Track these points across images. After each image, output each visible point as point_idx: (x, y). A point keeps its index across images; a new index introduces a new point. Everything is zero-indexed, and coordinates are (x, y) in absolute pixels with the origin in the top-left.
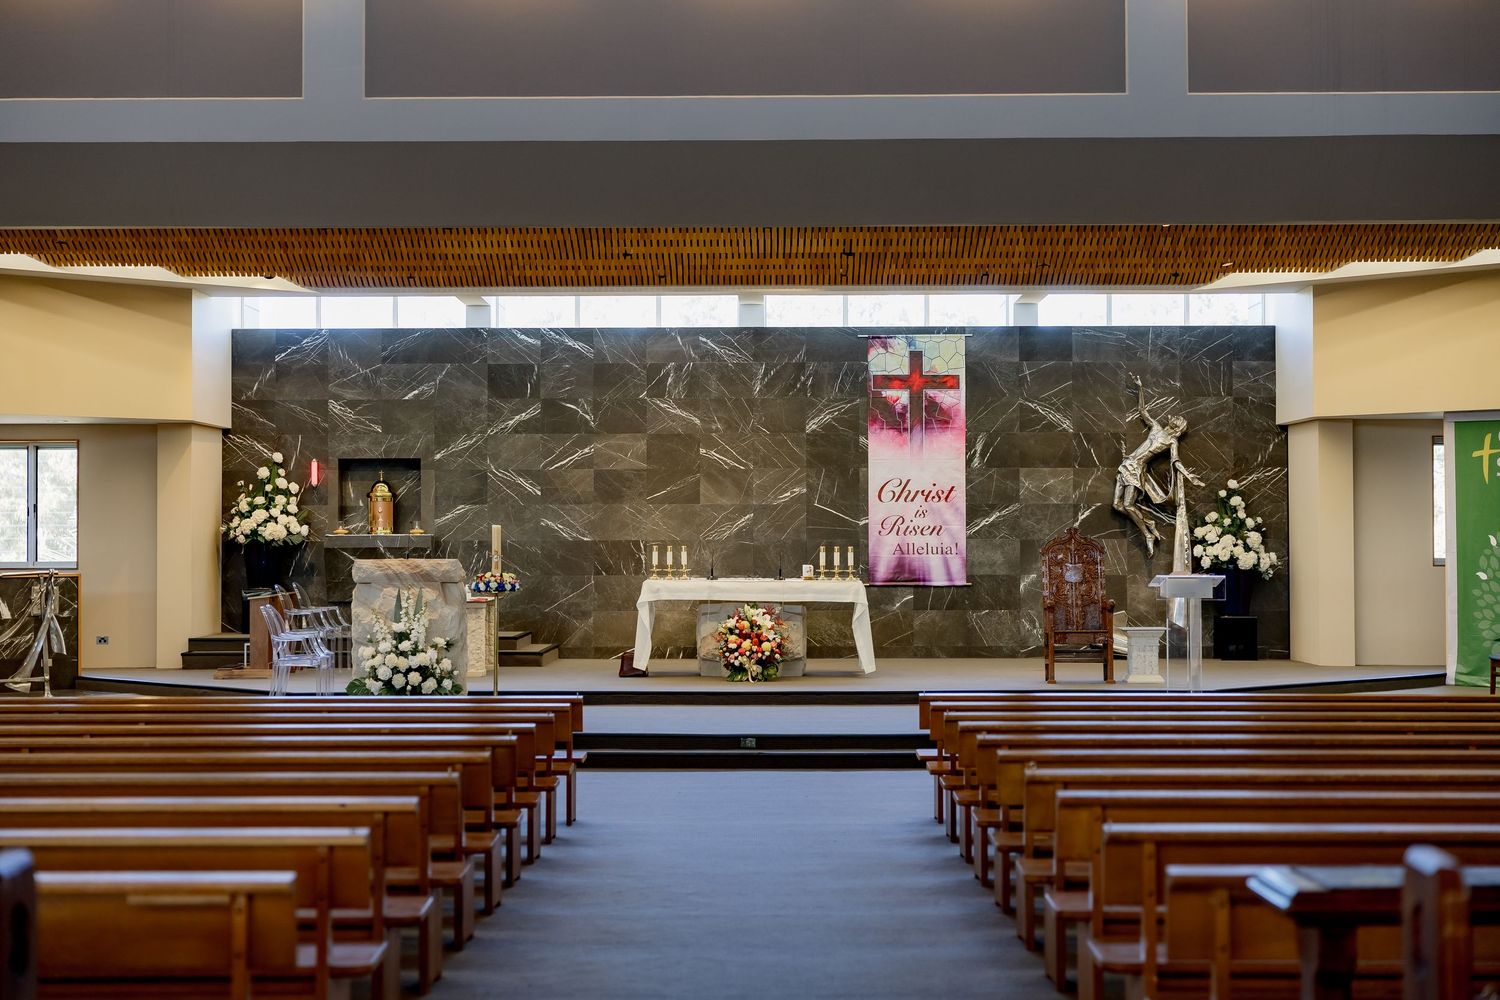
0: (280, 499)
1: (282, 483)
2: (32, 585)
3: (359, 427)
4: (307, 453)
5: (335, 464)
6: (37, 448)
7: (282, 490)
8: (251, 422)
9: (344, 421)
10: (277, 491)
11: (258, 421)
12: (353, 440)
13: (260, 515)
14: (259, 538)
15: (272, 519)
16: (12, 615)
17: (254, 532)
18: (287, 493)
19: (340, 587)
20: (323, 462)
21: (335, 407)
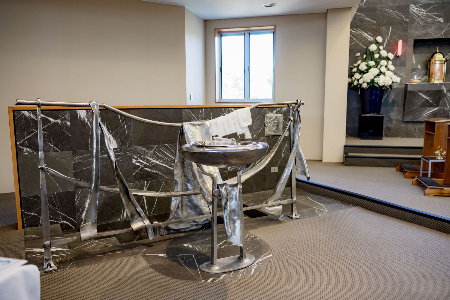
0: (383, 62)
1: (384, 53)
2: (266, 113)
3: (429, 20)
4: (395, 37)
5: (412, 43)
6: (249, 34)
7: (383, 57)
8: (362, 21)
9: (419, 17)
10: (381, 58)
11: (366, 20)
12: (424, 27)
13: (374, 71)
14: (376, 85)
15: (381, 73)
16: (252, 136)
17: (372, 81)
18: (388, 59)
19: (413, 113)
20: (405, 42)
21: (414, 9)
